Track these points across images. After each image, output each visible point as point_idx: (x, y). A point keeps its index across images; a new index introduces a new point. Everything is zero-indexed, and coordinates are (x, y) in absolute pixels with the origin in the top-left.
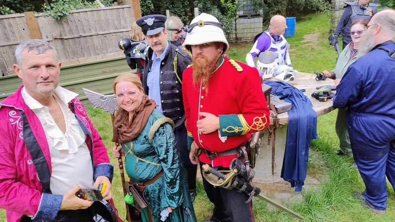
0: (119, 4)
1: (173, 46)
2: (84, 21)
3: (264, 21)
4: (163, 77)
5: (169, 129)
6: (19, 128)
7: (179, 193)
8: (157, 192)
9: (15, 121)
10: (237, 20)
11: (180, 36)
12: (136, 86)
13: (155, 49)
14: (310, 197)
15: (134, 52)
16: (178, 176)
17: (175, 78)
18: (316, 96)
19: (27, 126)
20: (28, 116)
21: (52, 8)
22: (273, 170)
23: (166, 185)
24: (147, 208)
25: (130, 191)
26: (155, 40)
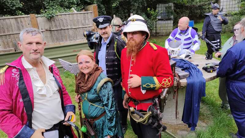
0: (85, 11)
1: (115, 35)
2: (64, 20)
3: (174, 23)
4: (108, 54)
5: (110, 85)
6: (17, 79)
7: (115, 127)
8: (101, 125)
9: (15, 75)
10: (157, 22)
11: (121, 30)
12: (90, 58)
13: (103, 36)
14: (200, 135)
15: (92, 38)
16: (114, 115)
17: (115, 55)
18: (205, 69)
19: (22, 78)
20: (23, 73)
21: (46, 12)
22: (176, 116)
23: (107, 120)
24: (95, 135)
25: (85, 124)
26: (104, 31)
